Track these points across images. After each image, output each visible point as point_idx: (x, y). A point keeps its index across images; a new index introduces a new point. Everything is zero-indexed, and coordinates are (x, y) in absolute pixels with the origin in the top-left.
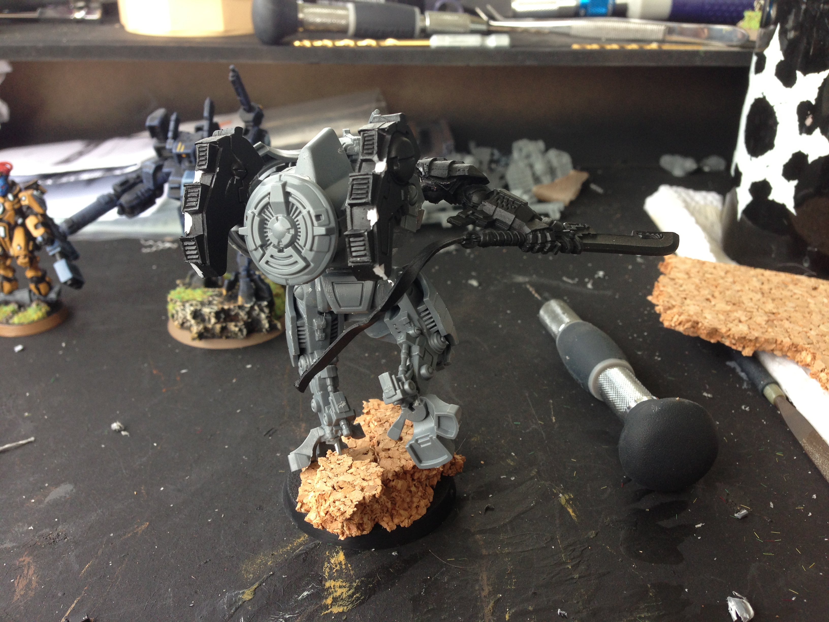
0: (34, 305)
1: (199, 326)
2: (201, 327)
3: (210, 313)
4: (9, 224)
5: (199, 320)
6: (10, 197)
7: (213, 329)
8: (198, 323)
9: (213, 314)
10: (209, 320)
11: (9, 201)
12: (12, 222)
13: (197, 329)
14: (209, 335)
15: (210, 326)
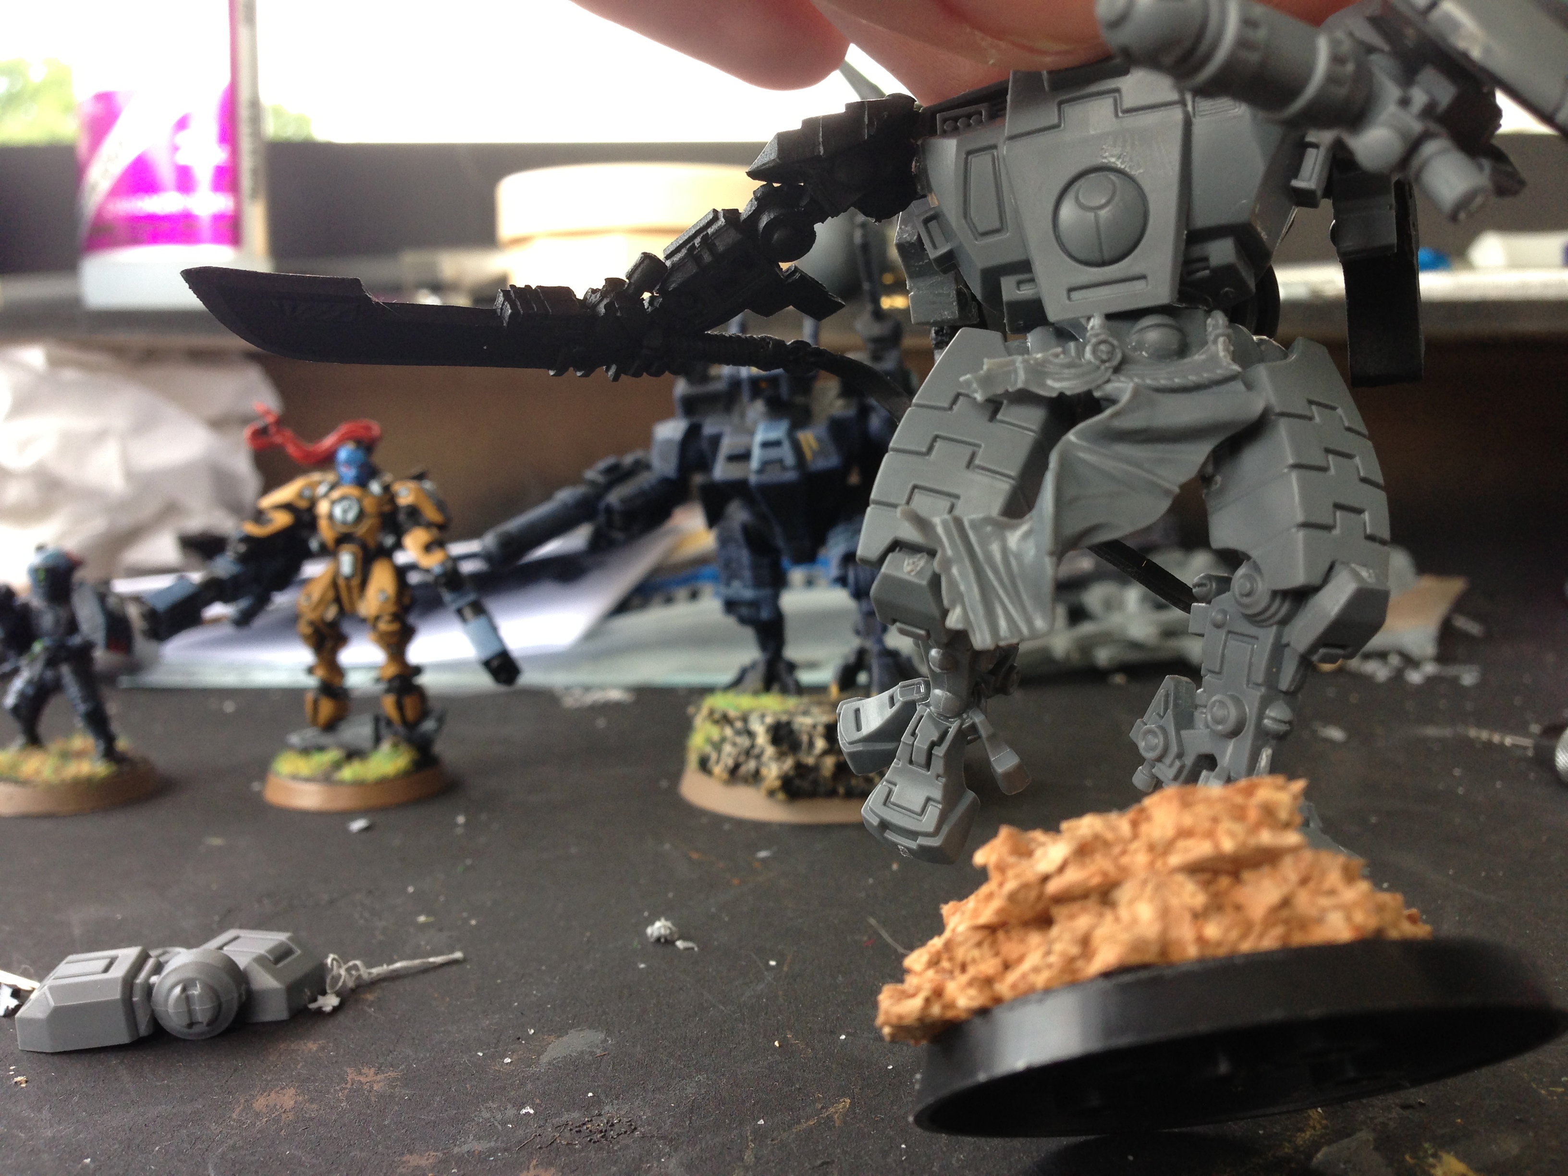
0: (386, 747)
1: (784, 762)
2: (789, 763)
3: (814, 726)
4: (364, 547)
5: (785, 748)
6: (375, 487)
7: (816, 768)
8: (781, 756)
9: (820, 729)
10: (811, 744)
11: (371, 494)
12: (371, 544)
13: (780, 768)
14: (805, 785)
15: (810, 761)
